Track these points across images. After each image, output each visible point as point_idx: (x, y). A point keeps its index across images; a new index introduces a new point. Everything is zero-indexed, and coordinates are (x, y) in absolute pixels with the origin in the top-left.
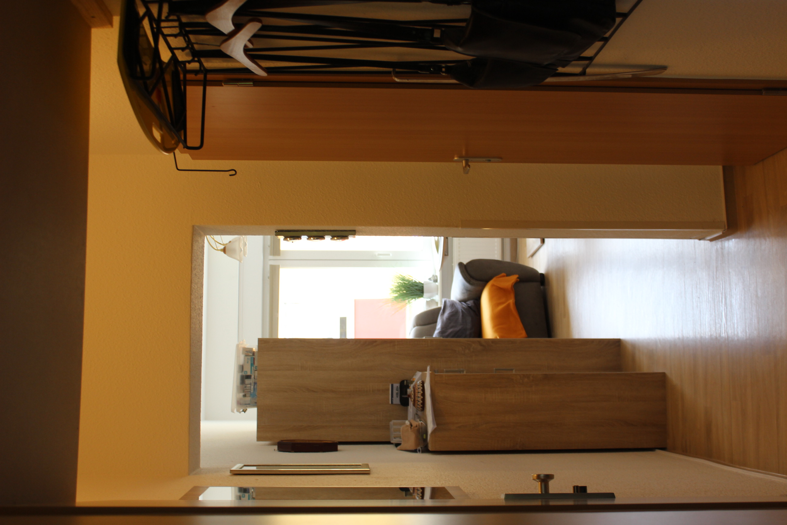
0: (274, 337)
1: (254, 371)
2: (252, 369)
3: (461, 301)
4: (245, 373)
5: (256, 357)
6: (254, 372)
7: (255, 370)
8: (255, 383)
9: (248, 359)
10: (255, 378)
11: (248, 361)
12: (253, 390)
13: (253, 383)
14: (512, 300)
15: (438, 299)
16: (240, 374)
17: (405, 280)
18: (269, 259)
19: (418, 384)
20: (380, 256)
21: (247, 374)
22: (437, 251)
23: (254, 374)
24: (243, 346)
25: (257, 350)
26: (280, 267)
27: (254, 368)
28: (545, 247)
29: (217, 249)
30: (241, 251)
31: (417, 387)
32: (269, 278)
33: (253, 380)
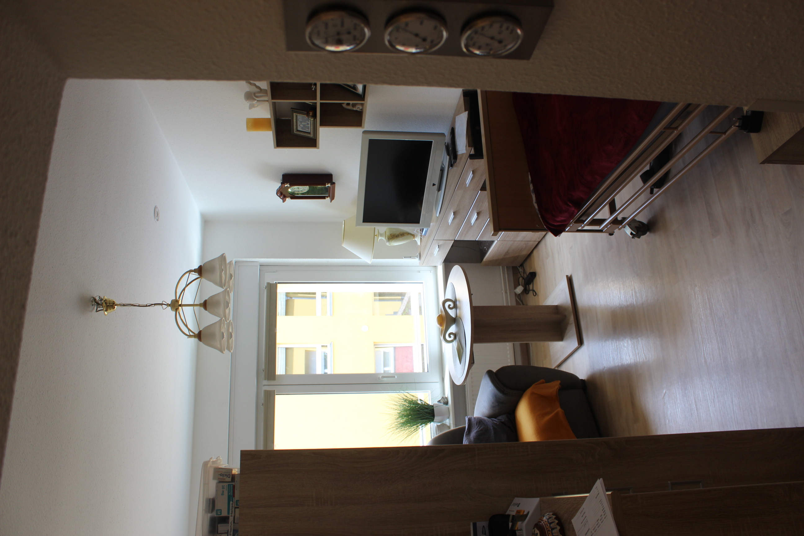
0: (269, 449)
1: (234, 509)
2: (231, 505)
3: (490, 417)
4: (217, 514)
5: (237, 483)
6: (234, 512)
7: (235, 508)
8: (235, 531)
9: (223, 488)
10: (235, 522)
11: (223, 492)
13: (232, 530)
14: (559, 409)
15: (450, 423)
16: (209, 515)
17: (413, 402)
18: (264, 384)
19: (547, 520)
20: (384, 379)
21: (221, 514)
22: (458, 360)
23: (233, 515)
24: (215, 465)
25: (239, 473)
26: (276, 394)
27: (234, 505)
28: (584, 348)
29: (189, 334)
30: (223, 337)
31: (546, 525)
32: (263, 405)
33: (232, 526)
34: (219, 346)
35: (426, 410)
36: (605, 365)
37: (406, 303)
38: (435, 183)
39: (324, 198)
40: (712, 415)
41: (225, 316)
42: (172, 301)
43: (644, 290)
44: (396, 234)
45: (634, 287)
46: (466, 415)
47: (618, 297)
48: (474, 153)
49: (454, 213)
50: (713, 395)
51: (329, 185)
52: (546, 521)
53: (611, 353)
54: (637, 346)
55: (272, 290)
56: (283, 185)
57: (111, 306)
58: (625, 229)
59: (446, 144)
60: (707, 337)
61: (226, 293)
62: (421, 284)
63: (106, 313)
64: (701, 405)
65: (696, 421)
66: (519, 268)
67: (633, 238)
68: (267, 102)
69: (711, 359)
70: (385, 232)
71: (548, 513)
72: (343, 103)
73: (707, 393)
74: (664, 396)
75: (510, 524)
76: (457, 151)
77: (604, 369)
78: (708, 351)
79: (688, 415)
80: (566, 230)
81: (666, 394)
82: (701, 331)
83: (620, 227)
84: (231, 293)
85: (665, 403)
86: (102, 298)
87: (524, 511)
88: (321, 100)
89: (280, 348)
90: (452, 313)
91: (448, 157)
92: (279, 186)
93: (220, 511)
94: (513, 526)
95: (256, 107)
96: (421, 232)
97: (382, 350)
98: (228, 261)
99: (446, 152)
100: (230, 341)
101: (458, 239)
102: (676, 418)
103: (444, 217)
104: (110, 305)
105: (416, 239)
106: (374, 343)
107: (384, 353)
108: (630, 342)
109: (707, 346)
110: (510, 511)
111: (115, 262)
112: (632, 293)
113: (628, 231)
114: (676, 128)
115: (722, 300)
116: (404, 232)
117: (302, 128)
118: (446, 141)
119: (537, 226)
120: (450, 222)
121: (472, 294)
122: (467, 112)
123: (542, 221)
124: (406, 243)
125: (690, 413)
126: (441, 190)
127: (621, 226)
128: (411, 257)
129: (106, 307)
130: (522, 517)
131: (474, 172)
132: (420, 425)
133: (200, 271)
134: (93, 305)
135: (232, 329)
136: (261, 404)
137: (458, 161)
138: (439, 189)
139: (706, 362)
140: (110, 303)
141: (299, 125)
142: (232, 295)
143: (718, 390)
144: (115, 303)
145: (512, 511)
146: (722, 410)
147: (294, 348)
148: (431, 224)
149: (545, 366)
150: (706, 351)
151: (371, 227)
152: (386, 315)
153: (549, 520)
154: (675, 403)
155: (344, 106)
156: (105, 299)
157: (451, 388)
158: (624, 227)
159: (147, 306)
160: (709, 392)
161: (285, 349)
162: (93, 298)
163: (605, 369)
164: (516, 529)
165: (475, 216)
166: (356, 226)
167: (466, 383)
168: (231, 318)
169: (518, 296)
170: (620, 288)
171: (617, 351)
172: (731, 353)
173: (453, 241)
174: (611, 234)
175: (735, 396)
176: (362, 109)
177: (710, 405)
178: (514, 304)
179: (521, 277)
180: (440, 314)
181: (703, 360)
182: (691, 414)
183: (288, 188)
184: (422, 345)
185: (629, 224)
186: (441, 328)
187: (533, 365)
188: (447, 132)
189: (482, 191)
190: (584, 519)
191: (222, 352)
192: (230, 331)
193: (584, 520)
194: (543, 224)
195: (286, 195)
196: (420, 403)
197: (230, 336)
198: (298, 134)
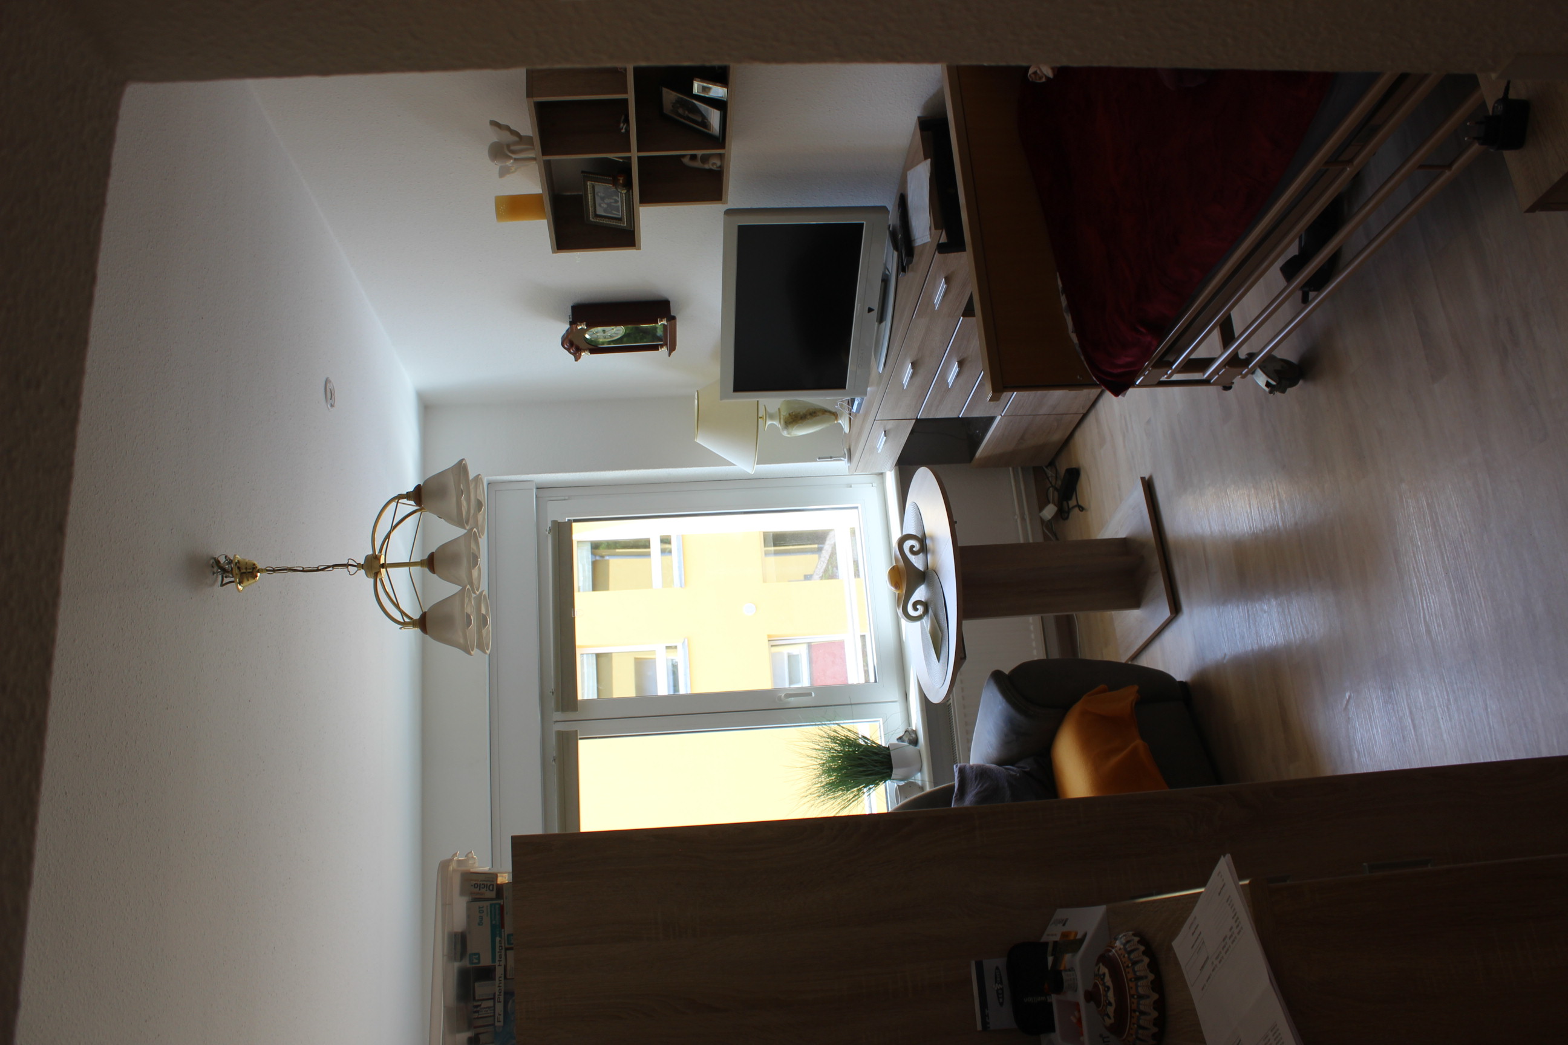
1: (503, 951)
2: (498, 945)
4: (471, 962)
5: (508, 901)
6: (503, 956)
7: (507, 949)
8: (509, 994)
9: (481, 912)
10: (508, 977)
11: (481, 918)
12: (502, 1018)
13: (502, 993)
14: (1138, 742)
15: (923, 781)
16: (457, 965)
17: (849, 743)
18: (555, 720)
19: (1122, 947)
20: (790, 699)
21: (479, 962)
22: (935, 655)
23: (503, 963)
24: (464, 869)
25: (511, 881)
26: (579, 737)
27: (503, 945)
28: (1184, 620)
29: (402, 621)
30: (469, 623)
31: (1122, 957)
32: (554, 760)
33: (502, 985)
34: (462, 641)
35: (876, 758)
36: (1226, 651)
37: (828, 558)
38: (872, 307)
39: (655, 348)
40: (1445, 736)
41: (471, 583)
42: (367, 558)
43: (1298, 496)
44: (801, 413)
45: (1278, 492)
46: (955, 762)
47: (1247, 512)
48: (946, 241)
49: (914, 365)
50: (1446, 697)
51: (664, 322)
52: (1120, 949)
53: (1236, 625)
54: (1289, 610)
55: (562, 535)
56: (574, 326)
57: (249, 572)
58: (1254, 376)
59: (891, 229)
60: (1429, 582)
61: (472, 537)
62: (855, 511)
63: (240, 587)
64: (1423, 718)
65: (1414, 750)
66: (1045, 469)
67: (1271, 392)
68: (535, 162)
69: (1439, 625)
70: (779, 409)
71: (1124, 934)
72: (684, 156)
73: (1434, 694)
74: (1347, 704)
75: (1050, 959)
76: (913, 239)
77: (1224, 658)
78: (1433, 610)
79: (1396, 740)
80: (1137, 383)
81: (1352, 701)
82: (1416, 570)
83: (1244, 372)
84: (480, 537)
85: (1349, 718)
86: (232, 558)
87: (1076, 934)
88: (639, 151)
89: (585, 656)
90: (917, 562)
91: (896, 253)
92: (567, 329)
93: (477, 956)
94: (1055, 962)
95: (513, 172)
96: (850, 407)
97: (785, 651)
98: (471, 476)
99: (891, 244)
100: (484, 632)
101: (923, 417)
102: (1373, 747)
103: (894, 372)
104: (247, 572)
105: (840, 422)
106: (769, 636)
107: (790, 657)
108: (1273, 602)
109: (1429, 600)
110: (1048, 935)
111: (253, 490)
112: (1274, 504)
113: (1261, 379)
114: (1350, 162)
115: (1457, 506)
116: (815, 409)
117: (605, 210)
118: (890, 222)
119: (1078, 377)
120: (906, 382)
121: (956, 522)
122: (929, 161)
123: (1087, 366)
124: (821, 429)
125: (1401, 735)
126: (885, 320)
127: (1246, 370)
128: (831, 458)
129: (239, 576)
130: (1072, 944)
131: (948, 280)
132: (865, 787)
133: (418, 495)
134: (214, 573)
135: (487, 610)
136: (552, 759)
137: (915, 259)
138: (881, 319)
139: (1428, 632)
140: (246, 569)
141: (600, 205)
142: (483, 541)
143: (1455, 686)
144: (256, 567)
145: (1053, 934)
146: (1466, 725)
147: (613, 654)
148: (868, 389)
149: (1105, 659)
150: (1428, 610)
151: (749, 400)
152: (789, 581)
153: (1127, 946)
154: (1370, 718)
155: (686, 161)
156: (236, 561)
157: (922, 711)
158: (1252, 372)
159: (318, 570)
160: (1438, 692)
161: (594, 656)
162: (215, 559)
163: (1227, 657)
164: (1062, 968)
165: (955, 369)
166: (721, 399)
167: (951, 701)
168: (484, 587)
169: (1047, 525)
170: (1249, 496)
171: (1249, 621)
172: (1478, 611)
173: (914, 421)
174: (1227, 388)
175: (1491, 695)
176: (720, 167)
177: (1440, 717)
178: (1040, 539)
179: (1052, 486)
180: (894, 564)
181: (1424, 627)
182: (1404, 738)
183: (583, 331)
184: (863, 637)
185: (1263, 366)
186: (897, 592)
187: (1083, 658)
188: (891, 204)
189: (966, 318)
190: (1198, 938)
191: (469, 653)
192: (483, 611)
193: (1196, 940)
194: (1091, 374)
195: (581, 346)
196: (863, 743)
197: (483, 621)
198: (598, 222)
